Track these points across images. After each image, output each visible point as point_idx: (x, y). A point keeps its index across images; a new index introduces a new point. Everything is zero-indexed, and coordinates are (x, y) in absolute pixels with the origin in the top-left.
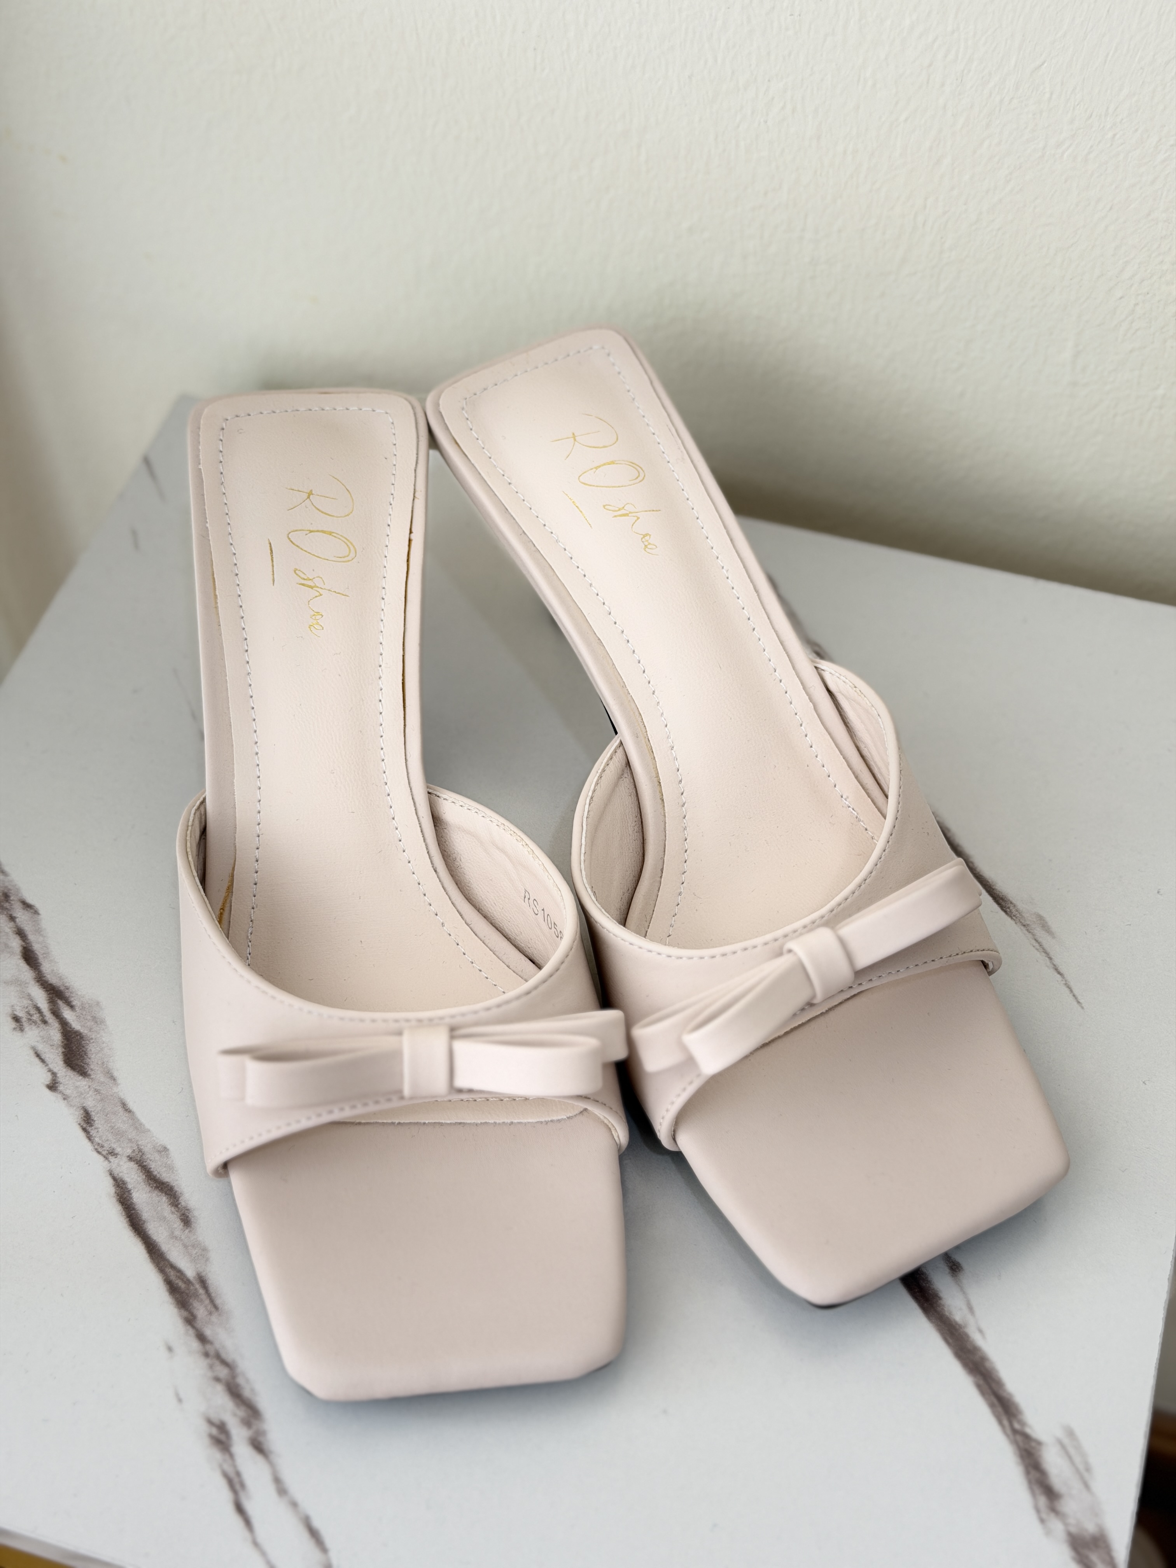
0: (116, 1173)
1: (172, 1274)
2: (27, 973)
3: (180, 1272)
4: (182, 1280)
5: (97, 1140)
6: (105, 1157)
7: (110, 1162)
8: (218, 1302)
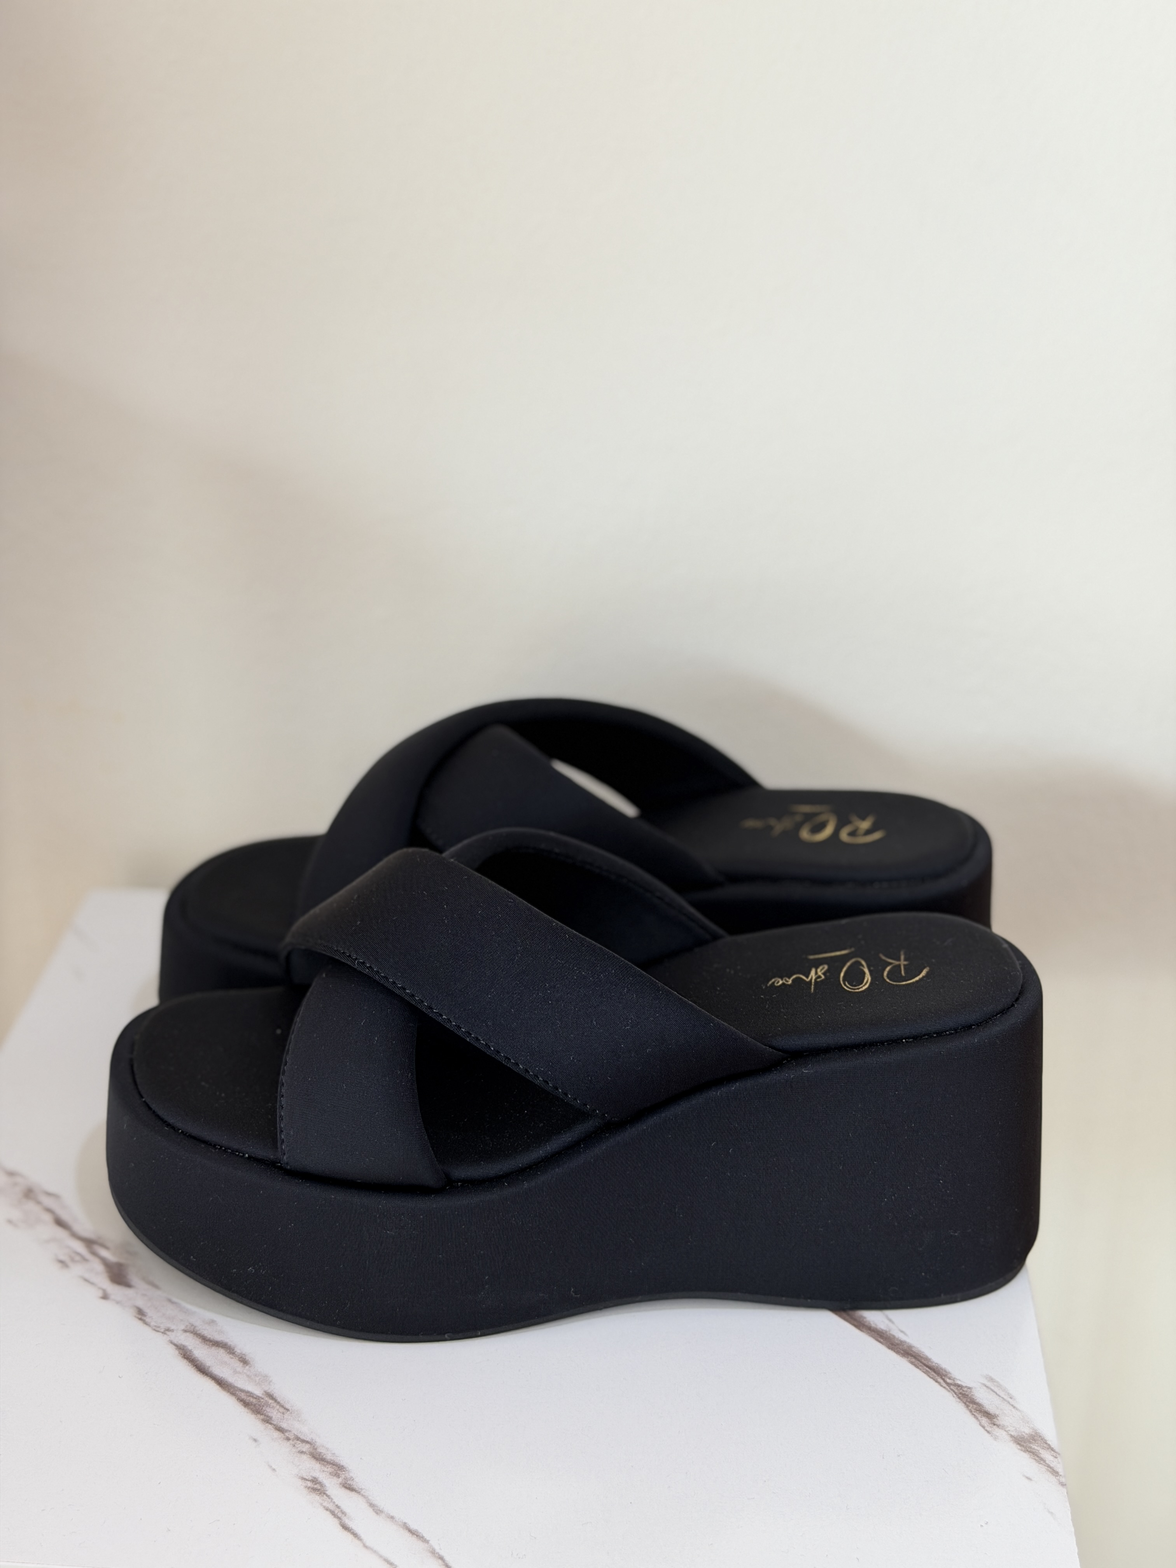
0: (175, 1341)
1: (243, 1396)
2: (61, 1233)
3: (250, 1394)
4: (253, 1397)
5: (153, 1324)
6: (163, 1333)
7: (168, 1335)
8: (287, 1406)
